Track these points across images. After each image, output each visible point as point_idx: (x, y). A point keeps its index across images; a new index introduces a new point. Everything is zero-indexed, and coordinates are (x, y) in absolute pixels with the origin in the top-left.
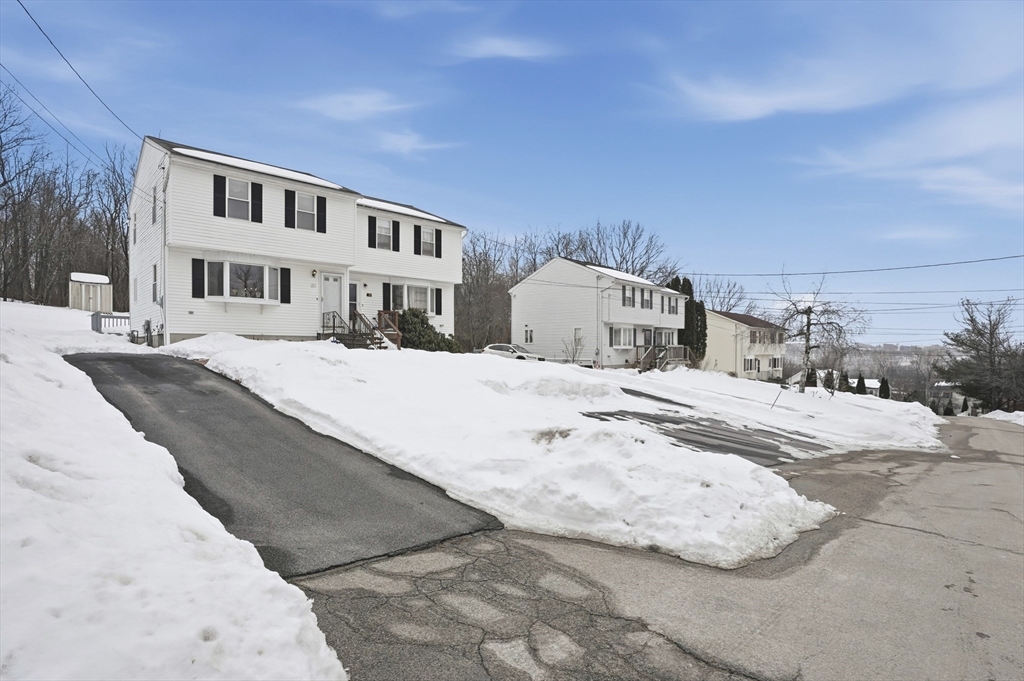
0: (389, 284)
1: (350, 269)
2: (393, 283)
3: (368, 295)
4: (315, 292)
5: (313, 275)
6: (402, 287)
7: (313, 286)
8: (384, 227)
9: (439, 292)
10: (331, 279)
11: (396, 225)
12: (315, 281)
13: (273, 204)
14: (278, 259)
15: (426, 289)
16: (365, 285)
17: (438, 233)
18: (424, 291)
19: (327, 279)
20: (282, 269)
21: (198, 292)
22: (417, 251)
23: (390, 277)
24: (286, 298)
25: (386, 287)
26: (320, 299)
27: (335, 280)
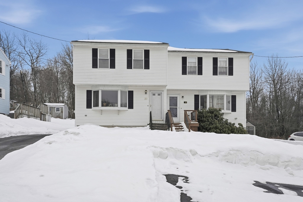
0: (198, 95)
1: (167, 88)
2: (201, 94)
3: (185, 102)
4: (147, 102)
5: (146, 93)
6: (206, 96)
7: (146, 99)
8: (192, 62)
9: (234, 98)
10: (156, 95)
11: (200, 60)
12: (147, 96)
13: (121, 58)
14: (126, 86)
15: (223, 96)
16: (183, 97)
17: (231, 61)
18: (222, 97)
19: (154, 95)
20: (129, 91)
21: (89, 106)
22: (215, 73)
23: (199, 90)
24: (131, 106)
25: (196, 97)
26: (149, 106)
27: (159, 95)
